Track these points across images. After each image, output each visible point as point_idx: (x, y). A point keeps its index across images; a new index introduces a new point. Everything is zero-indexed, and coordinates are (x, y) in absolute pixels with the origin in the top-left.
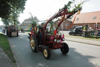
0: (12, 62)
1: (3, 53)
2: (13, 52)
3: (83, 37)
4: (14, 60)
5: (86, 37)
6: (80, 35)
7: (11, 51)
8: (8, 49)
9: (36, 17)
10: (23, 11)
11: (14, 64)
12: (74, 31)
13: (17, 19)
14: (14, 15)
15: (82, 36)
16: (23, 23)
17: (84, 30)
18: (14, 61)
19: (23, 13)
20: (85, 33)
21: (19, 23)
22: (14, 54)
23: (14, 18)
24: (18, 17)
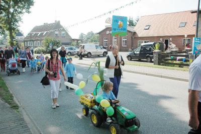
0: (11, 107)
2: (11, 92)
3: (154, 64)
4: (15, 105)
5: (159, 64)
6: (149, 59)
9: (59, 22)
10: (28, 8)
11: (15, 111)
12: (138, 53)
13: (16, 25)
14: (8, 16)
15: (153, 62)
16: (30, 34)
17: (157, 51)
18: (16, 107)
19: (29, 12)
20: (157, 56)
21: (20, 34)
22: (13, 95)
23: (10, 24)
24: (17, 22)
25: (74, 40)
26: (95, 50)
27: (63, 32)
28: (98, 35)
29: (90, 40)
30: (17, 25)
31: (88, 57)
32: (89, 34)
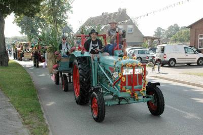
1: (18, 125)
7: (43, 120)
8: (31, 112)
9: (125, 10)
13: (63, 16)
14: (53, 3)
21: (69, 30)
22: (49, 128)
23: (54, 15)
24: (65, 12)
25: (147, 38)
26: (183, 55)
27: (130, 26)
28: (189, 30)
29: (172, 38)
30: (65, 15)
31: (170, 66)
32: (171, 28)
